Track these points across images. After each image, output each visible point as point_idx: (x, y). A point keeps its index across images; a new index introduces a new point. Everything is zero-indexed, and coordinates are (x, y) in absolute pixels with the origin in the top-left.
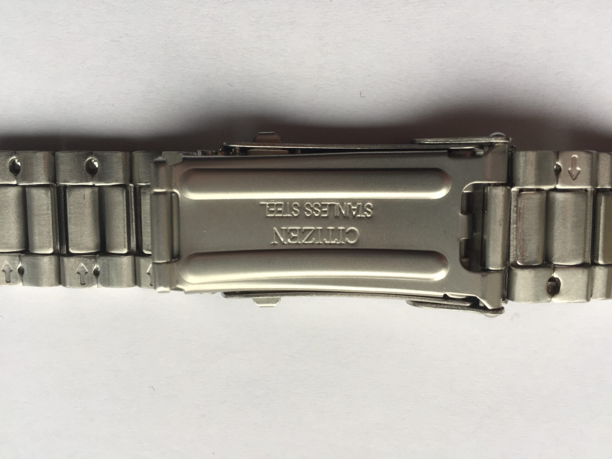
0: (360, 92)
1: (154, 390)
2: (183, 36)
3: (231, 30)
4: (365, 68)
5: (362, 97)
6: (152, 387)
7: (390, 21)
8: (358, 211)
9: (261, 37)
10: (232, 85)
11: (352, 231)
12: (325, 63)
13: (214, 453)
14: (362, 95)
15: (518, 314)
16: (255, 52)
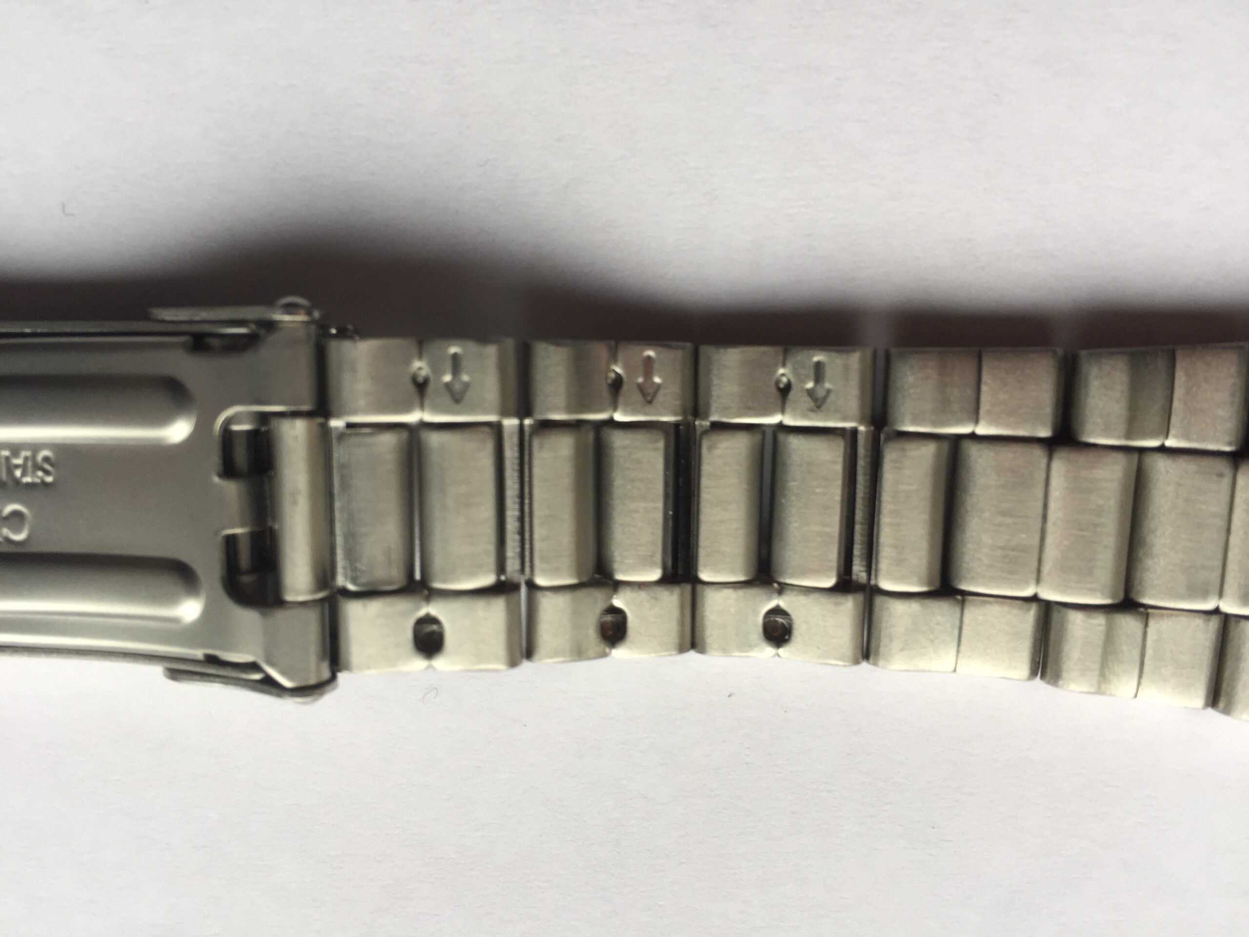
8: (24, 467)
11: (16, 514)
15: (436, 688)
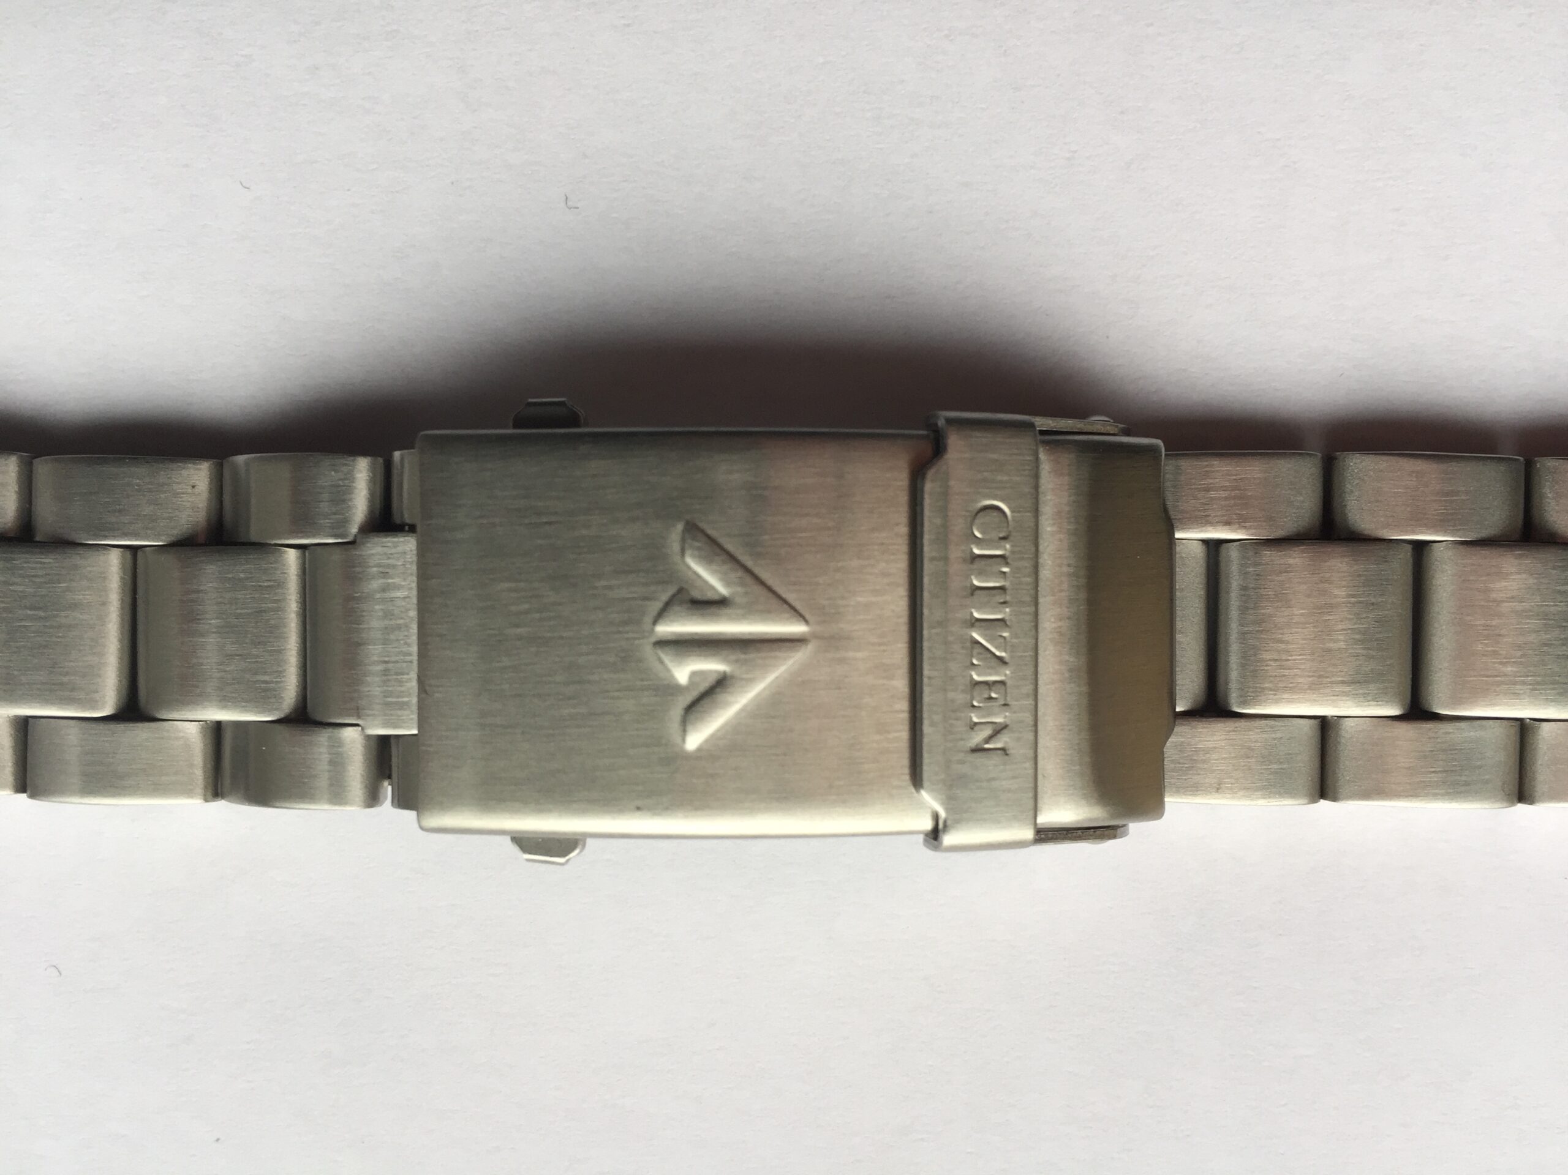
0: (566, 195)
1: (60, 974)
2: (127, 73)
3: (242, 56)
4: (573, 139)
5: (571, 208)
6: (55, 966)
7: (628, 25)
9: (317, 69)
10: (247, 186)
12: (475, 127)
13: (218, 1140)
14: (570, 204)
16: (305, 105)
